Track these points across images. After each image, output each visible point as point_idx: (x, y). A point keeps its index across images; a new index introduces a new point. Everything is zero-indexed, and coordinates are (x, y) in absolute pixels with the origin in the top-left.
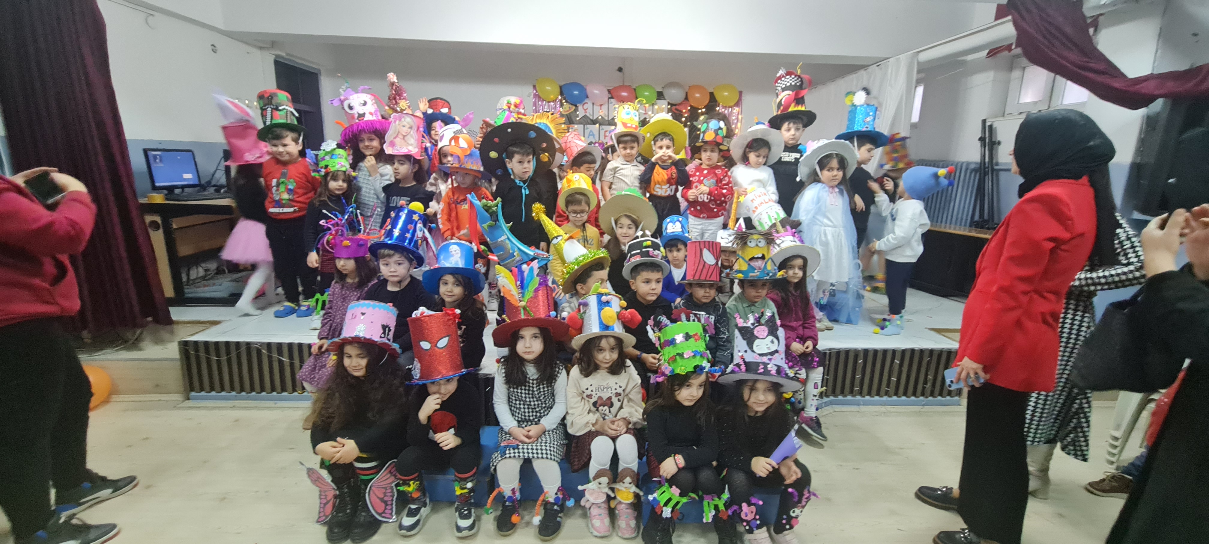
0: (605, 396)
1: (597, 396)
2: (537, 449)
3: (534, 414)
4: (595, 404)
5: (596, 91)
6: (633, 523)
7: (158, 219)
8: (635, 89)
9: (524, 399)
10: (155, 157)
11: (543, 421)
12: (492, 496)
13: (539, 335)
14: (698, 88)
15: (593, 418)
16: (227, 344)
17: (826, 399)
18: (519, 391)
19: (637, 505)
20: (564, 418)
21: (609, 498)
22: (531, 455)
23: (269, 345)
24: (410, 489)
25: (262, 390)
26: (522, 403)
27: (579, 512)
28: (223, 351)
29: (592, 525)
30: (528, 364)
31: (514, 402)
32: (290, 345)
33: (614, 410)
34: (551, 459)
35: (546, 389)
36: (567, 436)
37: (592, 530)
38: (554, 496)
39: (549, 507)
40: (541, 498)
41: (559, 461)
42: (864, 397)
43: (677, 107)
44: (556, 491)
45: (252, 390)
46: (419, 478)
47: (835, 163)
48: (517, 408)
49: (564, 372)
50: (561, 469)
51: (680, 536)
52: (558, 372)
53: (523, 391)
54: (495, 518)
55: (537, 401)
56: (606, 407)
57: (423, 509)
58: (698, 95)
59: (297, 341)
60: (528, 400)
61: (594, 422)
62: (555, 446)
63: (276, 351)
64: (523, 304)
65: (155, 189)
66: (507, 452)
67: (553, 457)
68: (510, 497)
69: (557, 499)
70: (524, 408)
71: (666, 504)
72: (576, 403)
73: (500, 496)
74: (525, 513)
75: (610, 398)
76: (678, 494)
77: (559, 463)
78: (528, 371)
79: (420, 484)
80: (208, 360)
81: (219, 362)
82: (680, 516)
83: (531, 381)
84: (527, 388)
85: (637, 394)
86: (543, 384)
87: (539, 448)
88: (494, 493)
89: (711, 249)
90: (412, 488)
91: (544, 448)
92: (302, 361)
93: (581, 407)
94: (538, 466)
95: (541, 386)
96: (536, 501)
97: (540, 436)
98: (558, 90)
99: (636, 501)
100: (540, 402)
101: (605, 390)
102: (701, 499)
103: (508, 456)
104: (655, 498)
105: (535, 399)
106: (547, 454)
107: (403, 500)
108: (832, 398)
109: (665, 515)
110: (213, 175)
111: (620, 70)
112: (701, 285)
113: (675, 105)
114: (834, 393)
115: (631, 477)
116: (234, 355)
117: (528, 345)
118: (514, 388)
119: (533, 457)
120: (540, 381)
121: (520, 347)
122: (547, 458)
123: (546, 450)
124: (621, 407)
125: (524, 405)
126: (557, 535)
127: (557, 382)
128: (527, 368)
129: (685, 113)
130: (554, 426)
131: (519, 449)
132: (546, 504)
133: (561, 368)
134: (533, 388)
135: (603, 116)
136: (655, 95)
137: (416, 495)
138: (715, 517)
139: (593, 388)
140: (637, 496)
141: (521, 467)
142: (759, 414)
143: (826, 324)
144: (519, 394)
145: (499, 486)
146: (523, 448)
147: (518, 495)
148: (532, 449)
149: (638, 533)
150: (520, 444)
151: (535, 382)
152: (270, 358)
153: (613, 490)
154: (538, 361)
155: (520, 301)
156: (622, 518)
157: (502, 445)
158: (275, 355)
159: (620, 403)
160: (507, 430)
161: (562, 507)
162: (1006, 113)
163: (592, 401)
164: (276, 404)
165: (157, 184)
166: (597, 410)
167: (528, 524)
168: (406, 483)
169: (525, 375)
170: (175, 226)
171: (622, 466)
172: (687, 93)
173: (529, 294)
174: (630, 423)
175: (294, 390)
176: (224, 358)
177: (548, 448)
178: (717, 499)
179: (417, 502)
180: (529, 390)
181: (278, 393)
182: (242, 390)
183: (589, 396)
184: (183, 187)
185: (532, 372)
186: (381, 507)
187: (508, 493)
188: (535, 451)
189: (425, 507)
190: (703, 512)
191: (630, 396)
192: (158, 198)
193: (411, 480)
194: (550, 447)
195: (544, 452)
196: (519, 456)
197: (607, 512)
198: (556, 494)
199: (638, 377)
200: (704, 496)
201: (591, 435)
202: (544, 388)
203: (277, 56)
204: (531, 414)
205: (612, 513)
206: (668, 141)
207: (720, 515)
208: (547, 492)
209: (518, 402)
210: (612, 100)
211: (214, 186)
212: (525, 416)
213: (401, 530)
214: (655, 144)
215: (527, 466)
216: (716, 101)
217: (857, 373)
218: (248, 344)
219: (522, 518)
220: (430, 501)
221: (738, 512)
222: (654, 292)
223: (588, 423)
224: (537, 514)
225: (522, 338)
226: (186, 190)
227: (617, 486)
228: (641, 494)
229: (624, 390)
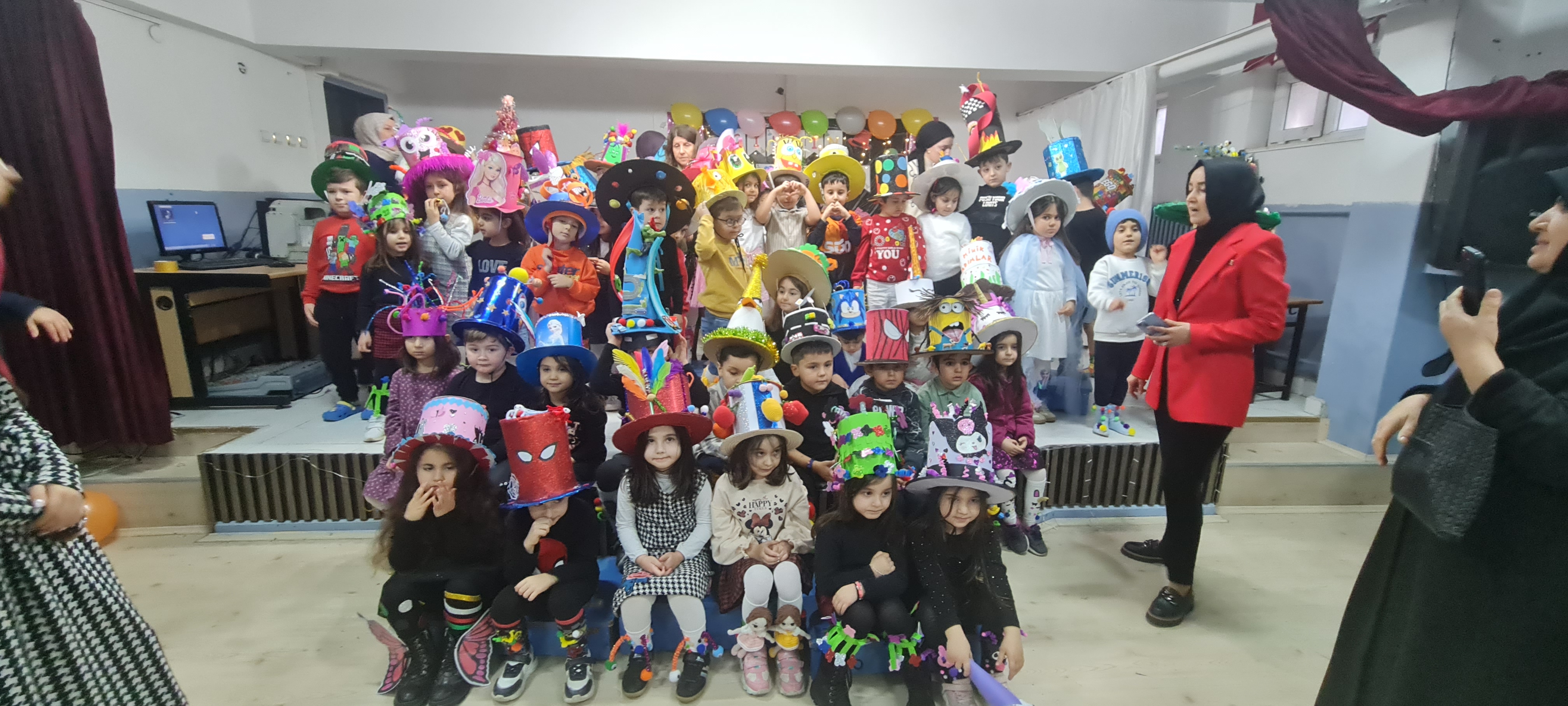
0: (762, 513)
1: (751, 514)
2: (673, 583)
3: (670, 539)
4: (748, 524)
5: (751, 119)
6: (799, 676)
7: (169, 294)
8: (800, 117)
9: (656, 520)
10: (164, 212)
11: (681, 547)
12: (615, 647)
13: (674, 437)
14: (883, 114)
15: (745, 542)
16: (265, 456)
17: (1047, 511)
18: (650, 510)
19: (804, 652)
20: (708, 544)
21: (768, 645)
22: (665, 591)
23: (321, 457)
24: (510, 641)
25: (313, 516)
26: (654, 525)
27: (731, 664)
28: (259, 468)
29: (747, 681)
30: (660, 475)
31: (644, 524)
32: (349, 457)
33: (773, 531)
34: (692, 594)
35: (684, 506)
36: (713, 565)
37: (746, 687)
38: (697, 644)
39: (689, 658)
40: (680, 647)
41: (703, 597)
42: (1095, 506)
43: (855, 139)
44: (699, 637)
45: (299, 517)
46: (523, 627)
47: (1053, 210)
48: (647, 532)
49: (707, 483)
50: (705, 609)
51: (859, 691)
52: (700, 484)
53: (655, 510)
54: (620, 674)
55: (674, 522)
56: (763, 528)
57: (525, 666)
58: (881, 123)
59: (357, 452)
60: (661, 521)
61: (747, 547)
62: (697, 578)
63: (330, 464)
64: (652, 396)
65: (165, 254)
66: (635, 588)
67: (694, 592)
68: (638, 647)
69: (700, 648)
70: (657, 532)
71: (838, 649)
72: (725, 522)
73: (627, 645)
74: (660, 667)
75: (768, 516)
76: (853, 636)
77: (702, 601)
78: (661, 485)
79: (523, 634)
80: (240, 479)
81: (254, 482)
82: (859, 664)
83: (665, 497)
84: (660, 506)
85: (803, 509)
86: (681, 500)
87: (676, 581)
88: (619, 643)
89: (894, 320)
90: (511, 639)
91: (682, 580)
92: (365, 477)
93: (731, 528)
94: (676, 604)
95: (678, 503)
96: (674, 651)
97: (678, 567)
98: (700, 118)
99: (802, 648)
100: (677, 524)
101: (762, 505)
102: (886, 642)
103: (635, 592)
104: (824, 642)
105: (671, 520)
106: (686, 588)
107: (500, 655)
108: (1054, 509)
109: (837, 664)
110: (244, 236)
111: (780, 91)
112: (883, 367)
113: (852, 136)
114: (1057, 503)
115: (793, 617)
116: (273, 471)
117: (660, 450)
118: (643, 507)
119: (669, 593)
120: (676, 496)
121: (650, 453)
122: (687, 594)
123: (685, 583)
124: (782, 527)
125: (656, 527)
126: (701, 694)
127: (698, 497)
128: (659, 480)
129: (866, 146)
130: (696, 554)
131: (649, 583)
132: (687, 655)
133: (703, 478)
134: (668, 505)
135: (760, 151)
136: (826, 125)
137: (516, 649)
138: (903, 664)
139: (746, 503)
140: (802, 640)
141: (654, 607)
142: (958, 533)
143: (1046, 414)
144: (650, 514)
145: (625, 632)
146: (655, 582)
147: (649, 644)
148: (667, 583)
149: (806, 688)
150: (651, 577)
151: (670, 498)
152: (322, 474)
153: (771, 633)
154: (674, 471)
155: (648, 393)
156: (784, 670)
157: (628, 579)
158: (329, 471)
159: (781, 522)
160: (634, 561)
161: (708, 659)
162: (1270, 141)
163: (745, 520)
164: (331, 534)
165: (167, 248)
166: (752, 531)
167: (664, 681)
168: (504, 633)
169: (657, 489)
170: (192, 304)
171: (782, 601)
172: (867, 121)
173: (659, 384)
174: (792, 547)
175: (356, 516)
176: (260, 476)
177: (688, 581)
178: (906, 641)
179: (517, 658)
180: (662, 509)
181: (334, 520)
182: (286, 517)
183: (742, 514)
184: (203, 251)
185: (665, 484)
186: (471, 666)
187: (636, 642)
188: (671, 586)
189: (528, 662)
190: (889, 658)
191: (794, 512)
192: (170, 267)
193: (510, 629)
194: (691, 579)
195: (683, 586)
196: (650, 593)
197: (765, 663)
198: (700, 641)
199: (804, 487)
200: (890, 636)
201: (744, 564)
202: (681, 505)
203: (328, 77)
204: (665, 539)
205: (772, 665)
206: (840, 184)
207: (910, 662)
208: (688, 639)
209: (648, 524)
210: (771, 131)
211: (245, 249)
212: (658, 542)
213: (496, 695)
214: (823, 187)
215: (661, 606)
216: (906, 131)
217: (1085, 475)
218: (292, 457)
219: (656, 674)
220: (535, 656)
221: (934, 656)
222: (824, 379)
223: (739, 548)
224: (675, 668)
225: (652, 441)
226: (207, 255)
227: (775, 629)
228: (808, 637)
229: (786, 505)
